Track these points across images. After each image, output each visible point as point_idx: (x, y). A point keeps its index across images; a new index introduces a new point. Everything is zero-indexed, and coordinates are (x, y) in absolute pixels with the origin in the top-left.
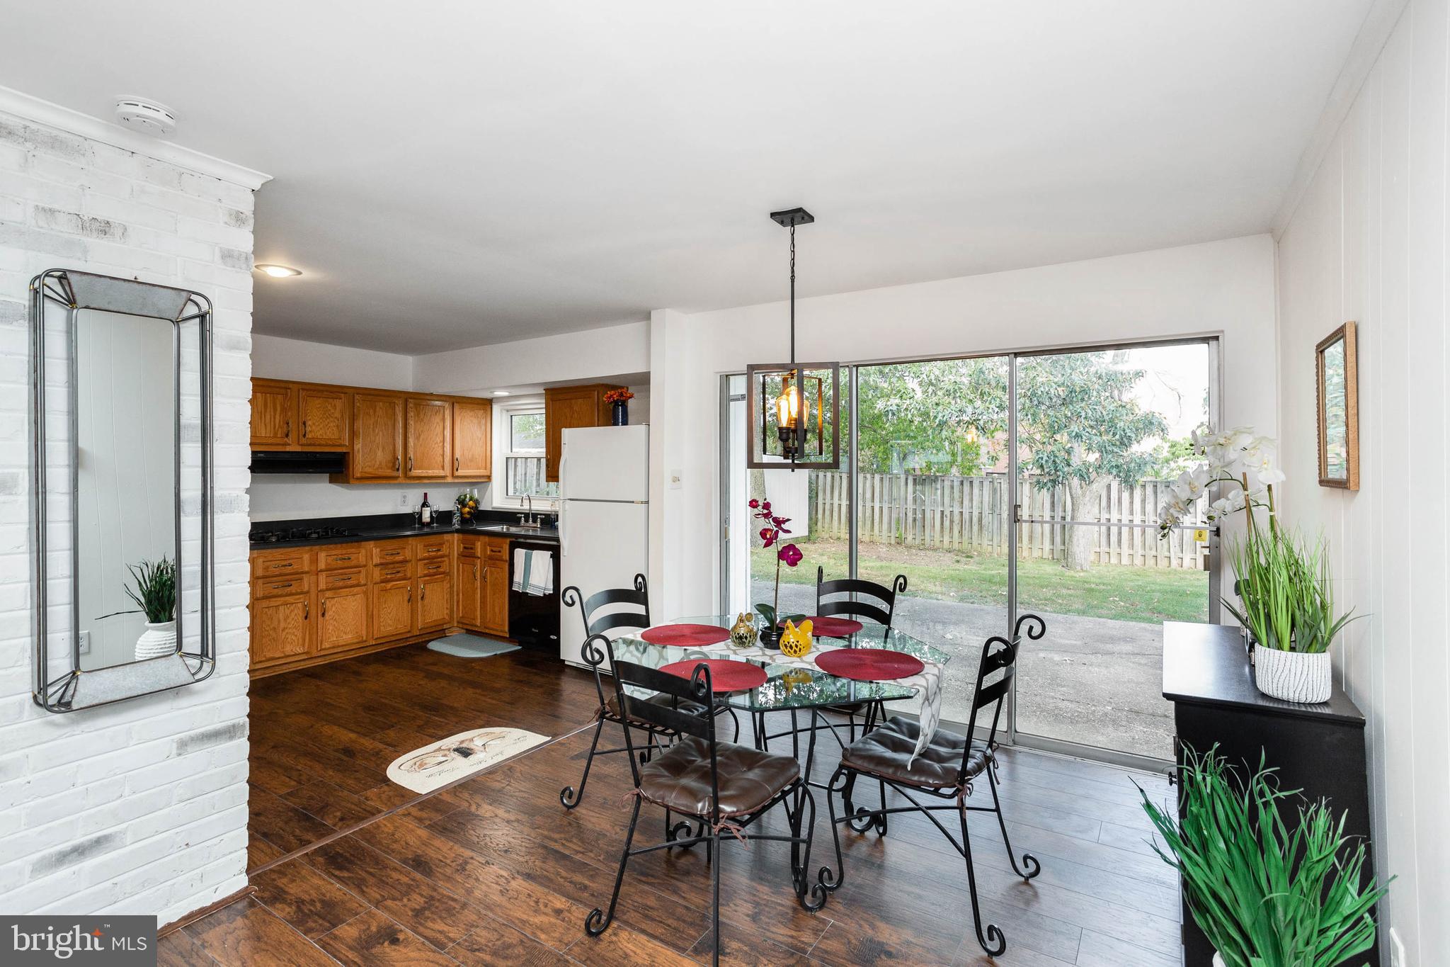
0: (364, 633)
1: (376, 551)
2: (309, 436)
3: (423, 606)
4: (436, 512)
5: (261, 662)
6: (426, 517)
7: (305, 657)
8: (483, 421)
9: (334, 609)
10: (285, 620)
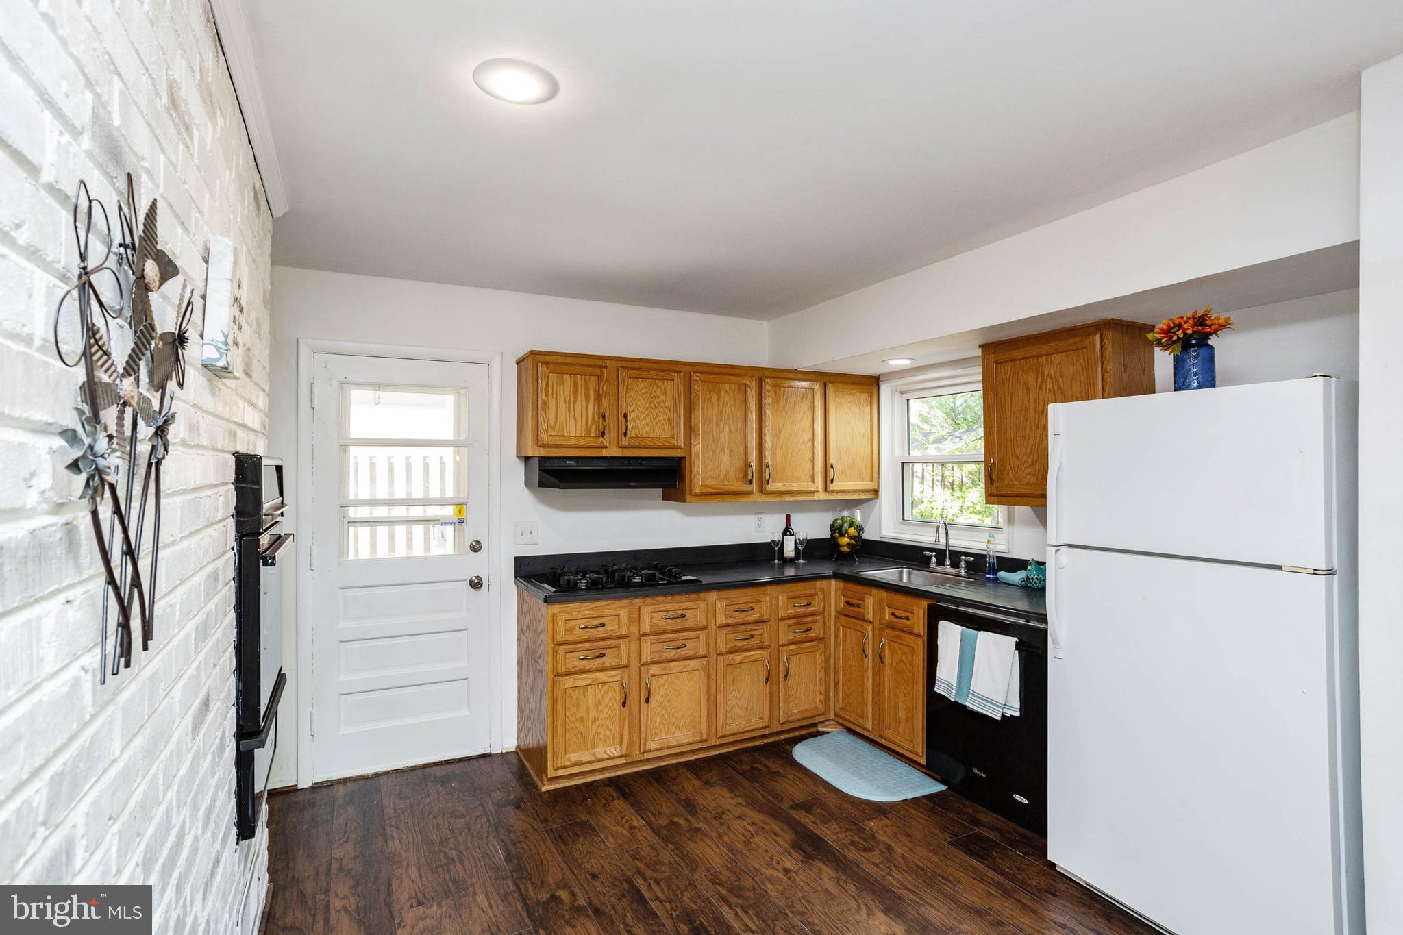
0: (704, 728)
1: (720, 606)
2: (632, 434)
3: (787, 688)
4: (802, 542)
5: (564, 767)
6: (789, 551)
7: (623, 761)
8: (867, 410)
9: (662, 692)
10: (596, 706)
